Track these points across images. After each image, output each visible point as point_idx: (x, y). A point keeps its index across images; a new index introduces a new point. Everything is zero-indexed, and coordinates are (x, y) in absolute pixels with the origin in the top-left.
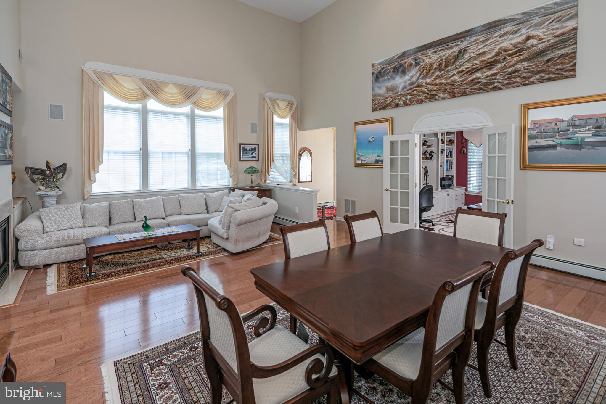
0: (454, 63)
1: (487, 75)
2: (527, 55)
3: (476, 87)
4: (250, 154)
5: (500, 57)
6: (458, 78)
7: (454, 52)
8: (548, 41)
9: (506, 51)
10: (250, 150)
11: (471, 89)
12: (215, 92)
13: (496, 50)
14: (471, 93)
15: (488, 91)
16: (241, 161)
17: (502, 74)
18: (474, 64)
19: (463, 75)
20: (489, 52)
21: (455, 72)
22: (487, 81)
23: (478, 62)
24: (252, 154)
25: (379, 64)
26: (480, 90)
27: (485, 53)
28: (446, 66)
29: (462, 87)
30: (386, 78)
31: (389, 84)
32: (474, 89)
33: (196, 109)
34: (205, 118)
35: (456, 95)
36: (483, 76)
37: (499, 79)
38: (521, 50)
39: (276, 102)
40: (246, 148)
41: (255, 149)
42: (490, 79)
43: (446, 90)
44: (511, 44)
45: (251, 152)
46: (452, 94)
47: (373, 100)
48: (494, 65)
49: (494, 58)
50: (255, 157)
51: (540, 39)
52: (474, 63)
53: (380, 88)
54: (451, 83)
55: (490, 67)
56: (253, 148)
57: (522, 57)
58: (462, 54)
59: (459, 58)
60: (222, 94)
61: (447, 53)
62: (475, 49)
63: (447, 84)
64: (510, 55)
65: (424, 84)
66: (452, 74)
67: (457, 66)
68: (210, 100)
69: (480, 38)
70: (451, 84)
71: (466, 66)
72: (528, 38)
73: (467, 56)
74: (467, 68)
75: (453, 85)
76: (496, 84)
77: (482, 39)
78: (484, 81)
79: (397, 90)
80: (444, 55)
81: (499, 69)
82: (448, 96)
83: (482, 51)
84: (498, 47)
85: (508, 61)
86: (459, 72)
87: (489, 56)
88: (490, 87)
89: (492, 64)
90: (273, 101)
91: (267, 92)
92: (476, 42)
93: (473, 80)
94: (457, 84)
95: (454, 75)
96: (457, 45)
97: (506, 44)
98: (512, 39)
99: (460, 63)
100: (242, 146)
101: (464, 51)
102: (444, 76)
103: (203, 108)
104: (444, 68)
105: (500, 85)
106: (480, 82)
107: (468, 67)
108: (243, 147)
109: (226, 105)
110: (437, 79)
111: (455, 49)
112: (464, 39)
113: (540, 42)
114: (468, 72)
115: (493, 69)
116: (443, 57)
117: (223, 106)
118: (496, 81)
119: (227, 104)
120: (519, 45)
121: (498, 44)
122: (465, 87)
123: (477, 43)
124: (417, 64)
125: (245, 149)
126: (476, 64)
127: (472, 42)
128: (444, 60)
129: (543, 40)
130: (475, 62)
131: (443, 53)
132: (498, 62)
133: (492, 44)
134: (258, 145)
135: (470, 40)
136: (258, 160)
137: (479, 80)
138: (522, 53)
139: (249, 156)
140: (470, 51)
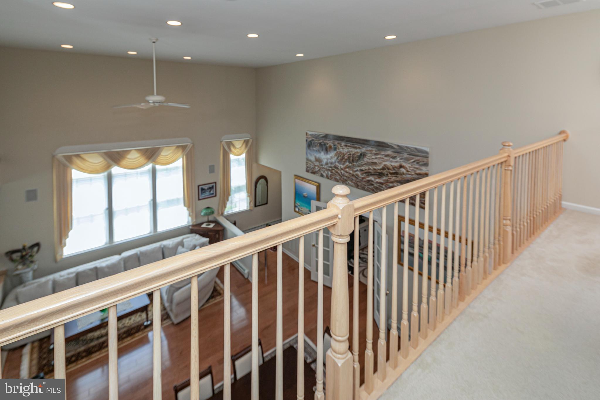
1: (377, 181)
2: (400, 179)
4: (208, 192)
7: (357, 152)
8: (412, 175)
9: (389, 169)
16: (199, 200)
17: (386, 185)
20: (378, 164)
21: (358, 168)
23: (372, 169)
24: (210, 192)
25: (312, 135)
30: (315, 149)
31: (318, 155)
38: (396, 173)
40: (204, 187)
42: (379, 186)
44: (391, 165)
45: (209, 190)
47: (306, 162)
50: (213, 194)
51: (408, 171)
53: (311, 155)
54: (356, 176)
56: (211, 186)
57: (398, 179)
60: (181, 148)
61: (354, 151)
64: (391, 174)
65: (339, 168)
71: (365, 168)
72: (401, 166)
77: (374, 152)
78: (375, 185)
79: (322, 163)
81: (384, 180)
83: (375, 161)
85: (389, 177)
90: (230, 144)
95: (357, 171)
96: (359, 148)
97: (388, 163)
98: (391, 162)
100: (201, 187)
101: (364, 155)
103: (163, 163)
110: (347, 168)
111: (358, 150)
113: (408, 173)
115: (381, 179)
116: (351, 153)
117: (182, 157)
119: (186, 155)
120: (396, 169)
123: (371, 153)
124: (335, 149)
125: (203, 189)
128: (351, 155)
129: (409, 173)
133: (380, 159)
134: (215, 183)
136: (215, 196)
137: (373, 183)
138: (397, 176)
139: (207, 194)
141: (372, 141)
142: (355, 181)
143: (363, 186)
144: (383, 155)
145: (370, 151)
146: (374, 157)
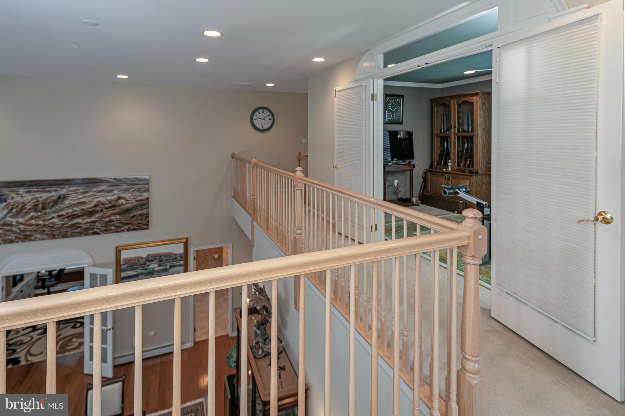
0: (52, 206)
1: (87, 222)
2: (119, 210)
3: (77, 231)
5: (98, 208)
6: (59, 221)
7: (53, 196)
9: (103, 204)
11: (72, 233)
13: (94, 203)
14: (72, 236)
15: (88, 235)
17: (100, 222)
18: (75, 211)
19: (64, 219)
22: (87, 227)
23: (78, 210)
26: (80, 234)
27: (84, 203)
28: (44, 208)
29: (62, 230)
32: (76, 233)
35: (56, 237)
36: (83, 222)
37: (97, 226)
38: (114, 206)
42: (90, 225)
43: (45, 231)
44: (107, 200)
46: (51, 236)
48: (93, 214)
49: (93, 209)
51: (128, 201)
52: (74, 210)
55: (89, 215)
57: (115, 211)
58: (61, 200)
59: (58, 203)
61: (45, 195)
62: (74, 197)
63: (44, 226)
64: (106, 208)
66: (51, 217)
67: (56, 209)
69: (79, 190)
70: (50, 227)
71: (66, 212)
72: (119, 198)
73: (67, 202)
74: (68, 213)
75: (53, 227)
76: (95, 230)
77: (81, 191)
78: (84, 226)
80: (41, 197)
82: (47, 238)
83: (82, 200)
84: (97, 200)
85: (105, 212)
86: (59, 216)
87: (89, 206)
88: (91, 232)
89: (91, 213)
92: (76, 192)
93: (73, 225)
94: (57, 226)
95: (53, 218)
96: (56, 191)
97: (102, 199)
98: (107, 196)
99: (60, 207)
101: (64, 197)
102: (42, 217)
104: (41, 210)
105: (98, 231)
106: (80, 227)
107: (69, 212)
111: (53, 194)
112: (63, 186)
113: (127, 202)
114: (69, 217)
115: (93, 217)
116: (40, 199)
118: (95, 227)
120: (113, 202)
121: (96, 198)
122: (67, 230)
123: (76, 193)
126: (76, 211)
127: (71, 191)
129: (129, 202)
130: (75, 209)
131: (38, 194)
132: (96, 212)
133: (90, 197)
135: (70, 188)
137: (80, 225)
138: (115, 208)
140: (70, 198)
141: (77, 179)
142: (49, 231)
143: (63, 233)
144: (94, 192)
145: (75, 190)
146: (81, 196)
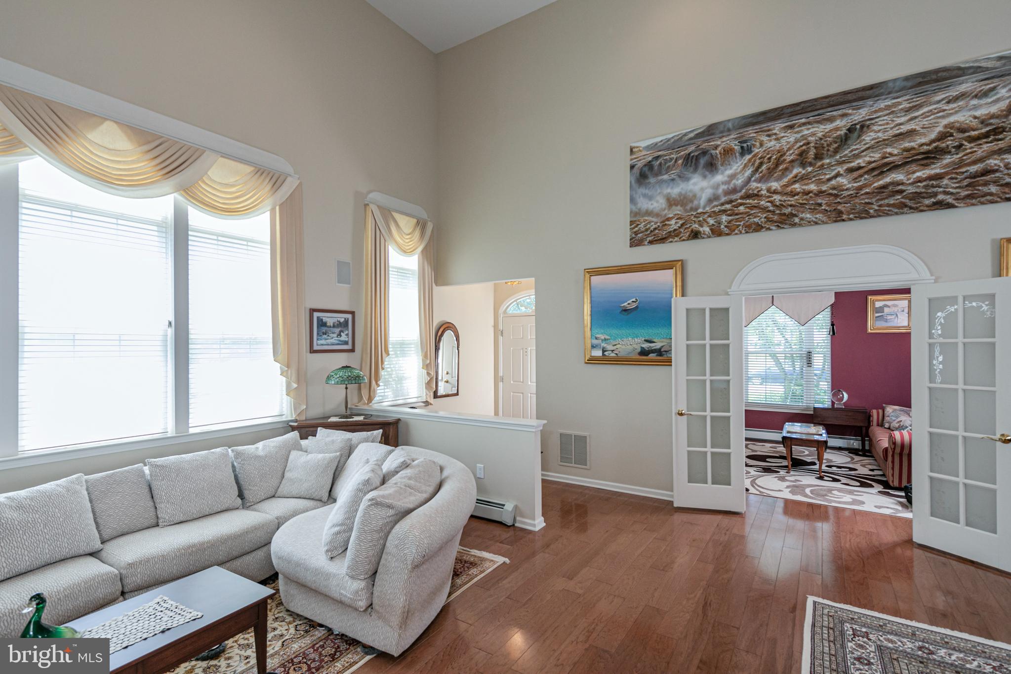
0: (836, 151)
1: (918, 177)
3: (891, 201)
4: (335, 335)
5: (949, 142)
6: (849, 183)
7: (837, 129)
10: (334, 326)
11: (880, 206)
12: (249, 169)
13: (940, 129)
14: (879, 214)
15: (922, 211)
16: (313, 351)
18: (887, 155)
19: (861, 176)
20: (922, 131)
21: (841, 169)
22: (918, 190)
23: (895, 152)
24: (339, 335)
25: (648, 148)
26: (902, 208)
27: (912, 133)
28: (818, 157)
29: (857, 201)
30: (665, 177)
31: (675, 191)
32: (889, 205)
33: (189, 206)
34: (215, 237)
35: (845, 217)
36: (908, 179)
37: (947, 186)
39: (392, 215)
40: (325, 320)
41: (346, 321)
42: (925, 187)
43: (820, 205)
45: (337, 330)
46: (833, 215)
47: (632, 223)
48: (934, 158)
49: (934, 145)
50: (346, 343)
52: (886, 153)
53: (650, 198)
54: (831, 191)
55: (925, 162)
56: (342, 320)
58: (856, 134)
59: (849, 142)
60: (269, 178)
61: (820, 130)
62: (887, 124)
63: (820, 193)
65: (764, 192)
66: (834, 173)
67: (845, 156)
68: (233, 189)
69: (899, 103)
70: (831, 194)
71: (867, 159)
73: (868, 138)
74: (870, 163)
75: (836, 196)
76: (941, 197)
77: (905, 105)
78: (911, 189)
79: (696, 202)
80: (813, 134)
81: (947, 166)
82: (825, 219)
83: (904, 128)
84: (945, 122)
86: (851, 170)
87: (923, 140)
88: (927, 202)
89: (929, 156)
90: (387, 213)
91: (374, 191)
92: (891, 111)
93: (884, 187)
94: (846, 193)
95: (838, 175)
99: (852, 151)
100: (316, 315)
101: (862, 127)
102: (814, 177)
103: (214, 208)
104: (813, 161)
105: (949, 199)
106: (901, 192)
107: (873, 159)
108: (318, 317)
109: (277, 208)
110: (795, 182)
111: (838, 123)
112: (861, 103)
114: (873, 169)
115: (933, 166)
116: (810, 139)
117: (269, 208)
118: (941, 189)
119: (281, 206)
121: (943, 117)
122: (867, 201)
123: (893, 112)
124: (744, 151)
125: (322, 324)
126: (891, 154)
127: (880, 110)
128: (812, 145)
130: (889, 150)
131: (808, 129)
132: (945, 151)
134: (353, 313)
135: (875, 105)
136: (352, 350)
137: (900, 187)
139: (333, 341)
140: (875, 128)
141: (895, 80)
142: (828, 205)
143: (859, 208)
144: (939, 102)
145: (888, 107)
146: (903, 119)
